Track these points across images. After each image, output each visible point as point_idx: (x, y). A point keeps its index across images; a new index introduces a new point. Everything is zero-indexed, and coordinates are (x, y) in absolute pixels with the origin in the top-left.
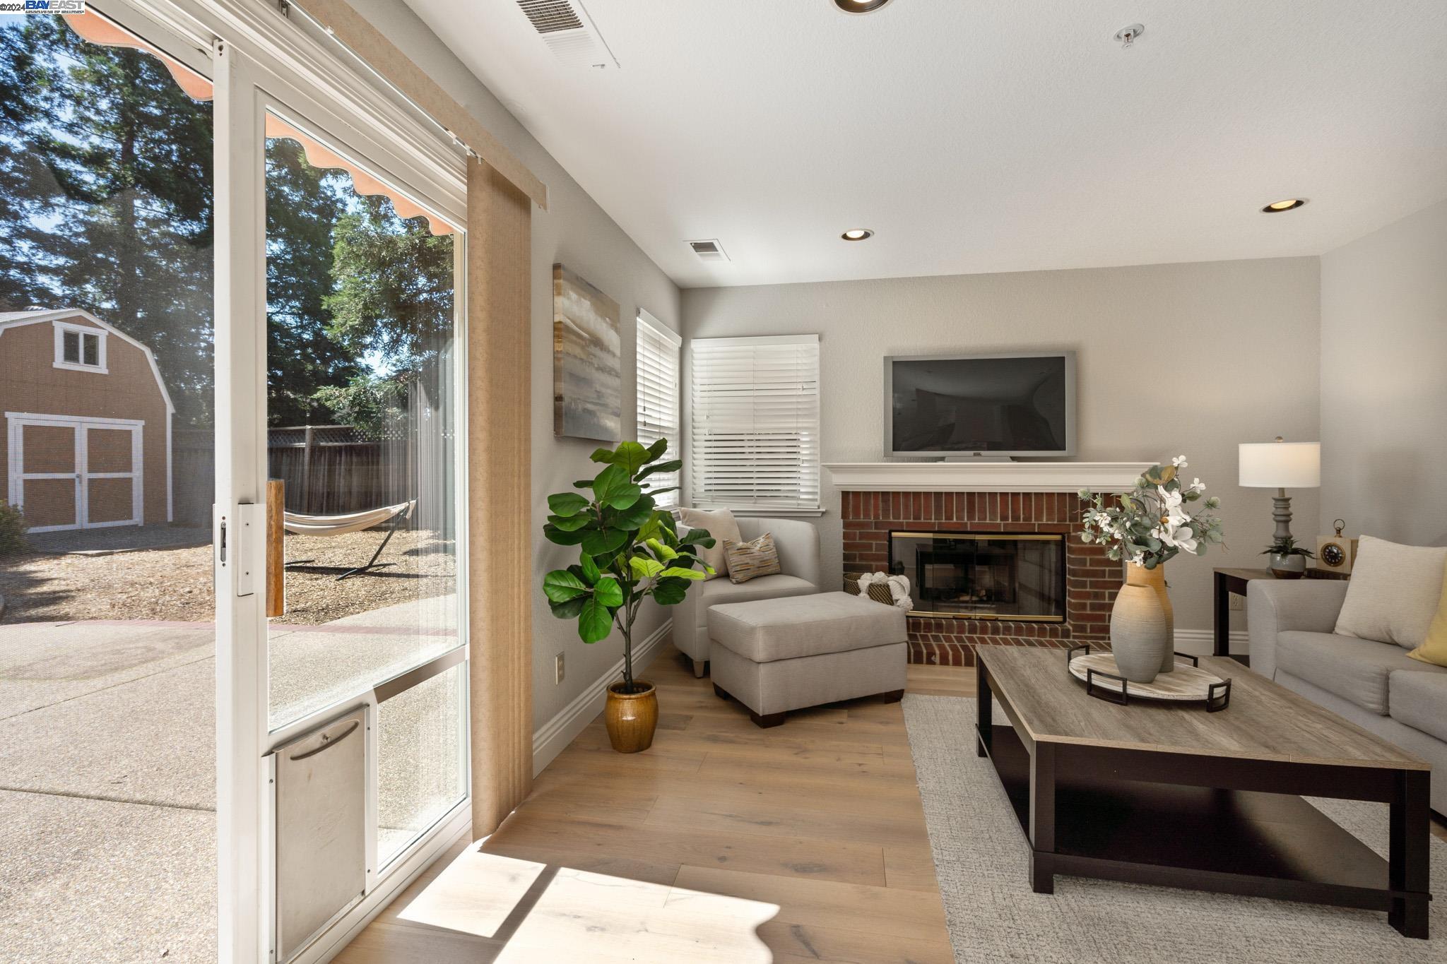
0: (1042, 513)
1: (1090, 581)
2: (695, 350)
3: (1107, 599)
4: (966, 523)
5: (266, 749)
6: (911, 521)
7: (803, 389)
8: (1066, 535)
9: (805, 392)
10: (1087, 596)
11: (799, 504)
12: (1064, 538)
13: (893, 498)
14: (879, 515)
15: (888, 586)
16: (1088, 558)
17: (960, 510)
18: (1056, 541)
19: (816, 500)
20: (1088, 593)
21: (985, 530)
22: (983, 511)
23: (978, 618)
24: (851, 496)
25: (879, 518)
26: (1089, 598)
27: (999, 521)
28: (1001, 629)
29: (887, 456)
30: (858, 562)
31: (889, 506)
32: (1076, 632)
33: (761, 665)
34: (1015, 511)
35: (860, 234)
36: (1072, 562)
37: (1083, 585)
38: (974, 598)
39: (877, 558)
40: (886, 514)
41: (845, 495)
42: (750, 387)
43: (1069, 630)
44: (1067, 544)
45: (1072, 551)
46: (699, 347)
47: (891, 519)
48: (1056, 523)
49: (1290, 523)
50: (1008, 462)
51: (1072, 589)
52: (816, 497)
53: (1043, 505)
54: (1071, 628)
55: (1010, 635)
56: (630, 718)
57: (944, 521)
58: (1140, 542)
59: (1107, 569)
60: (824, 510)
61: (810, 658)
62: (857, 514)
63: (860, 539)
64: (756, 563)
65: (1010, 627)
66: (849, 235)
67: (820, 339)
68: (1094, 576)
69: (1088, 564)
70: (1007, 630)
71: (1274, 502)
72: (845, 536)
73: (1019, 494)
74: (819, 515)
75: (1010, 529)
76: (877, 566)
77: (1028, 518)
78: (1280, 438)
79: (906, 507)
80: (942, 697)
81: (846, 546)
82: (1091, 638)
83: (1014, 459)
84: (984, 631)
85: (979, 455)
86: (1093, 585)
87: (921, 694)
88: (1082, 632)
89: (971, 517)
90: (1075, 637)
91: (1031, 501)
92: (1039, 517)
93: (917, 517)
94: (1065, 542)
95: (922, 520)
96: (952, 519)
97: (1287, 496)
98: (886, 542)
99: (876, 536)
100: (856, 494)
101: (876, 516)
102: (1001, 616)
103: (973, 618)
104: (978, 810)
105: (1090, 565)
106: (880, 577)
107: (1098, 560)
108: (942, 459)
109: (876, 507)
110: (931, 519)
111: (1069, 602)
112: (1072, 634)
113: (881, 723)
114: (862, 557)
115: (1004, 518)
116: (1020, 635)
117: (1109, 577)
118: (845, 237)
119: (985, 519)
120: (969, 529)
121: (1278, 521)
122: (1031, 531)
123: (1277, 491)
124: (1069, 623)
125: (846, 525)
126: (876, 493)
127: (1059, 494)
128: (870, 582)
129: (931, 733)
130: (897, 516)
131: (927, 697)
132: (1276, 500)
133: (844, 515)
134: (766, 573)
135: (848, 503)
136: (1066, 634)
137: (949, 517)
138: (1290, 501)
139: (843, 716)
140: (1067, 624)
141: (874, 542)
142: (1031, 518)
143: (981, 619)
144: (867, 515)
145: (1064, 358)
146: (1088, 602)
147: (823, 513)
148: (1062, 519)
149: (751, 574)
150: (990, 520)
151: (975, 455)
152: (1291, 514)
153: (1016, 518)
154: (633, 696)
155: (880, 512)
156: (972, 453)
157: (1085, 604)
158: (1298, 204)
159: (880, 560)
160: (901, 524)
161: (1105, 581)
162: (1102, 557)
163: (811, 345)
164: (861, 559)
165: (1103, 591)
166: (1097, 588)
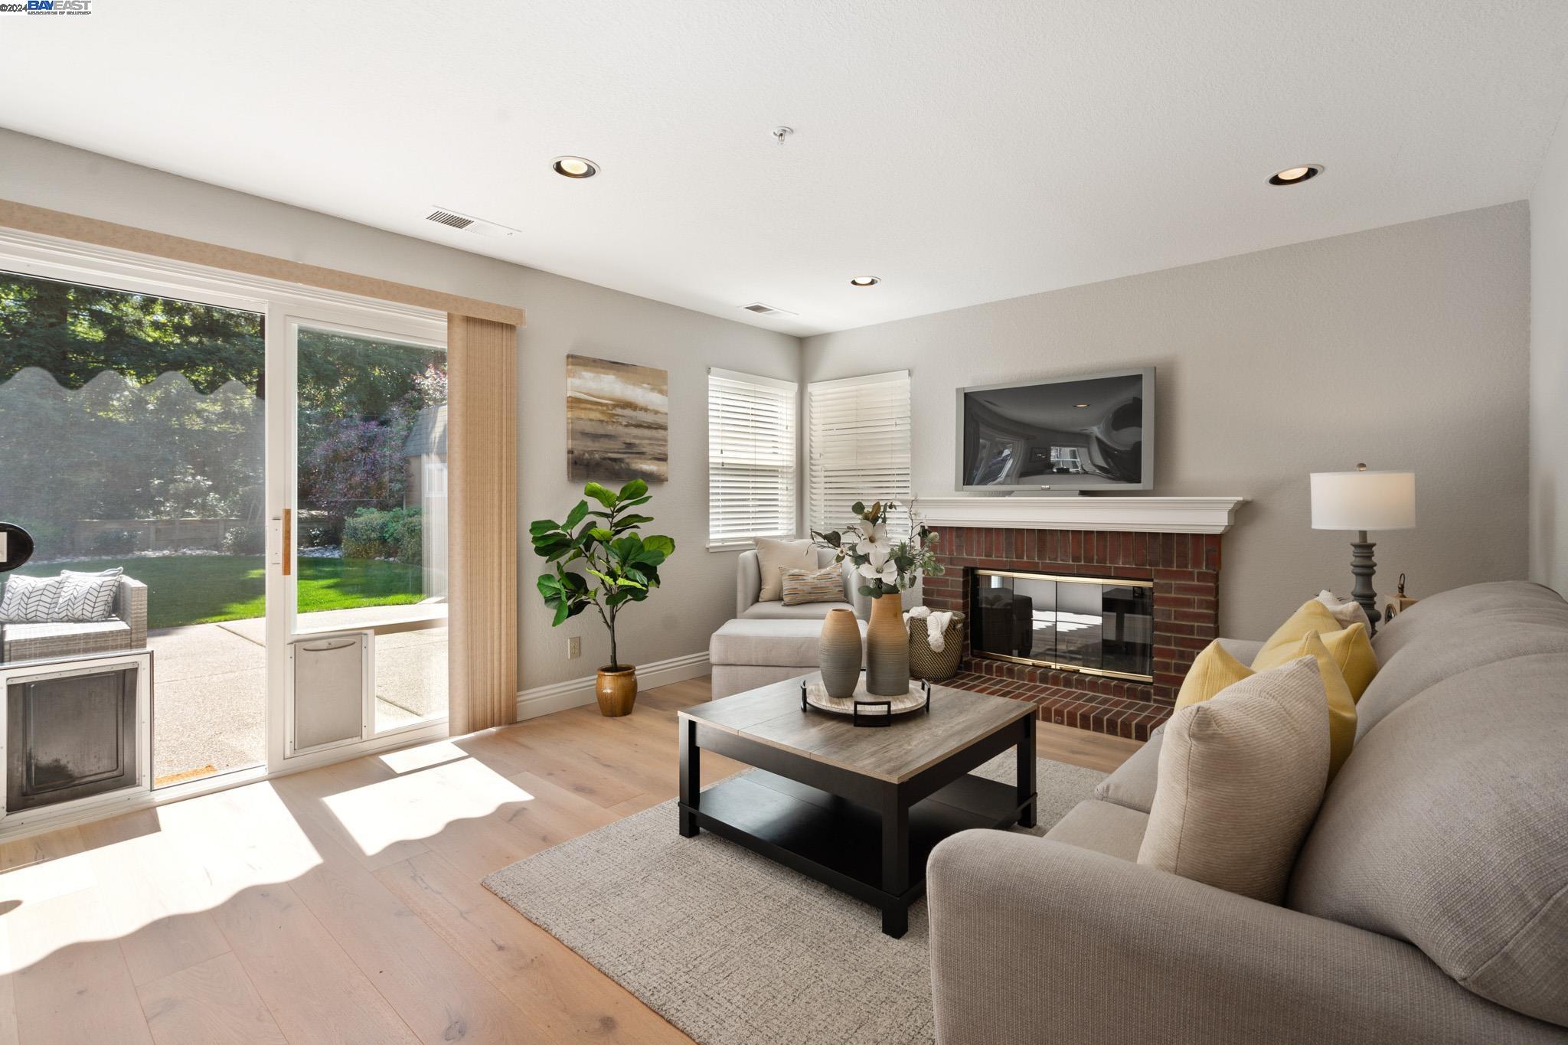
0: (1119, 556)
1: (1175, 638)
2: (814, 393)
5: (290, 641)
7: (897, 425)
9: (898, 428)
10: (1172, 654)
14: (953, 550)
15: (926, 620)
16: (1173, 610)
17: (1030, 549)
21: (1057, 571)
22: (1054, 551)
23: (1058, 668)
25: (953, 555)
26: (1173, 657)
29: (958, 490)
30: (935, 598)
32: (1158, 695)
34: (1087, 551)
35: (866, 280)
37: (1168, 641)
39: (953, 595)
40: (960, 549)
41: (924, 529)
42: (854, 425)
46: (814, 389)
47: (965, 556)
48: (1134, 566)
49: (1373, 577)
50: (1078, 496)
56: (609, 691)
59: (1196, 624)
64: (807, 588)
66: (857, 281)
67: (910, 375)
68: (1178, 632)
69: (1172, 617)
71: (1353, 548)
73: (1091, 532)
76: (952, 603)
77: (1102, 561)
78: (1362, 465)
79: (979, 543)
83: (1083, 493)
85: (1048, 489)
86: (1181, 642)
92: (1114, 561)
93: (989, 554)
96: (1023, 558)
97: (1370, 541)
98: (961, 579)
99: (951, 573)
102: (1086, 670)
103: (1053, 667)
105: (1176, 619)
107: (1185, 613)
108: (1009, 493)
109: (950, 542)
110: (999, 555)
112: (1153, 697)
114: (940, 593)
117: (1198, 635)
118: (854, 283)
120: (1040, 570)
121: (1357, 574)
122: (1107, 574)
123: (1358, 535)
124: (1153, 684)
126: (951, 529)
130: (970, 552)
132: (1356, 546)
134: (821, 600)
135: (927, 538)
137: (1019, 556)
138: (1374, 549)
140: (1150, 685)
143: (1060, 670)
145: (1142, 375)
146: (1173, 662)
149: (799, 598)
150: (1061, 560)
151: (1043, 489)
152: (1375, 565)
155: (955, 548)
156: (1040, 487)
157: (1169, 664)
158: (1311, 173)
159: (956, 597)
160: (974, 560)
161: (1192, 639)
162: (1191, 610)
163: (903, 381)
164: (938, 595)
165: (1193, 650)
166: (1183, 646)
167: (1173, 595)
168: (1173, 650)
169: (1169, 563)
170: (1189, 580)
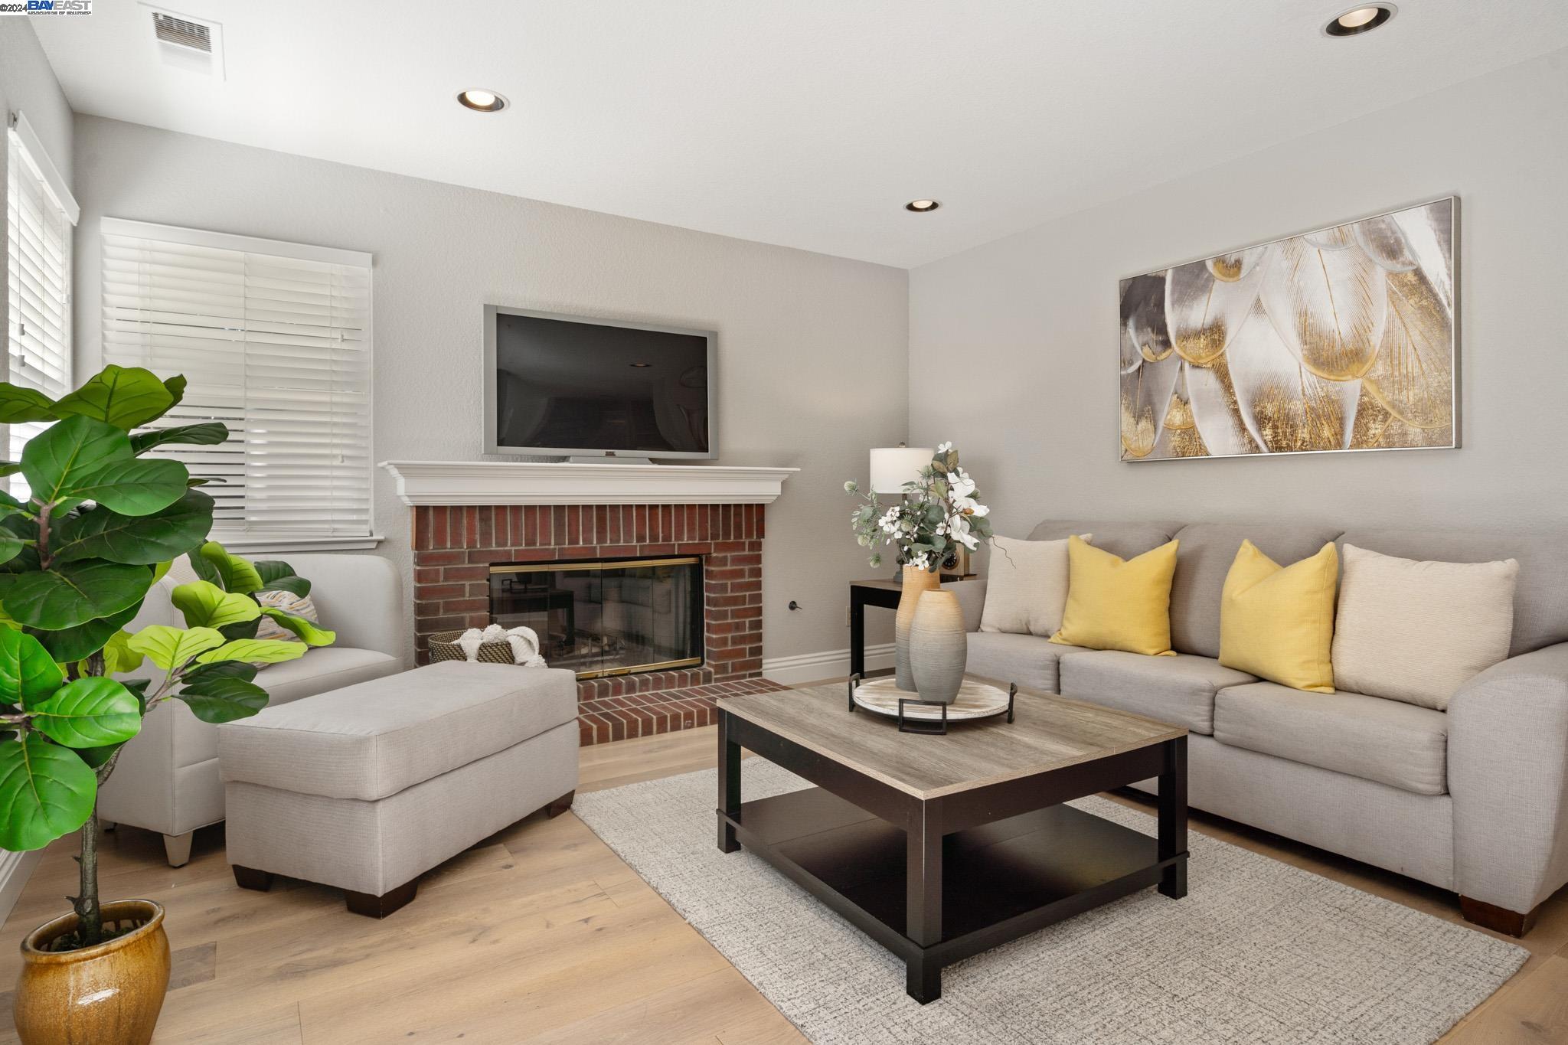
0: (683, 529)
1: (732, 610)
2: (108, 239)
3: (747, 630)
4: (595, 547)
6: (523, 547)
7: (343, 340)
8: (704, 557)
9: (345, 346)
10: (727, 628)
11: (335, 530)
12: (701, 560)
13: (496, 515)
14: (475, 542)
15: (508, 644)
16: (729, 582)
17: (587, 530)
18: (691, 566)
19: (365, 522)
20: (729, 624)
21: (618, 556)
22: (615, 530)
23: (606, 674)
24: (431, 513)
25: (474, 547)
26: (729, 631)
27: (634, 543)
28: (638, 684)
29: (489, 454)
30: (441, 615)
31: (491, 527)
33: (381, 804)
34: (653, 529)
35: (488, 100)
36: (711, 588)
37: (724, 615)
38: (595, 650)
39: (472, 606)
40: (486, 538)
41: (421, 512)
43: (710, 672)
44: (705, 567)
45: (710, 575)
46: (117, 236)
47: (494, 547)
48: (697, 542)
50: (648, 464)
51: (713, 622)
52: (364, 517)
53: (683, 520)
54: (712, 670)
55: (648, 691)
57: (566, 546)
58: (924, 539)
59: (747, 593)
60: (381, 537)
61: (457, 772)
62: (440, 541)
63: (446, 579)
65: (648, 679)
66: (470, 97)
67: (375, 263)
69: (729, 590)
70: (645, 684)
72: (420, 576)
73: (657, 506)
74: (374, 546)
75: (646, 553)
76: (471, 618)
77: (667, 538)
79: (516, 527)
80: (621, 788)
81: (420, 593)
82: (732, 678)
83: (654, 461)
84: (617, 690)
85: (613, 454)
86: (735, 614)
87: (591, 791)
88: (723, 673)
89: (601, 539)
90: (717, 680)
91: (671, 516)
92: (679, 537)
93: (531, 542)
94: (702, 565)
95: (538, 546)
96: (578, 543)
98: (485, 582)
99: (470, 574)
100: (440, 510)
101: (471, 543)
102: (634, 668)
103: (600, 675)
104: (783, 925)
105: (732, 591)
106: (494, 632)
107: (739, 584)
108: (564, 459)
109: (471, 530)
110: (550, 544)
111: (709, 639)
112: (714, 676)
113: (567, 847)
114: (448, 607)
115: (641, 538)
116: (659, 689)
117: (750, 603)
118: (462, 99)
119: (618, 541)
120: (598, 555)
122: (669, 554)
124: (708, 663)
125: (421, 560)
126: (471, 509)
127: (700, 506)
128: (481, 642)
129: (646, 841)
130: (502, 542)
131: (601, 793)
133: (420, 542)
135: (427, 526)
136: (708, 678)
137: (574, 540)
139: (502, 855)
140: (705, 666)
141: (467, 583)
142: (671, 537)
143: (610, 676)
144: (456, 542)
145: (705, 338)
146: (729, 636)
147: (380, 542)
148: (703, 538)
150: (625, 541)
151: (608, 454)
153: (654, 537)
154: (115, 944)
155: (478, 537)
156: (603, 452)
157: (726, 639)
158: (934, 206)
159: (478, 609)
160: (508, 553)
161: (745, 609)
162: (743, 580)
163: (361, 266)
164: (447, 609)
165: (743, 620)
166: (738, 617)
167: (729, 568)
168: (730, 623)
169: (727, 535)
170: (738, 550)
